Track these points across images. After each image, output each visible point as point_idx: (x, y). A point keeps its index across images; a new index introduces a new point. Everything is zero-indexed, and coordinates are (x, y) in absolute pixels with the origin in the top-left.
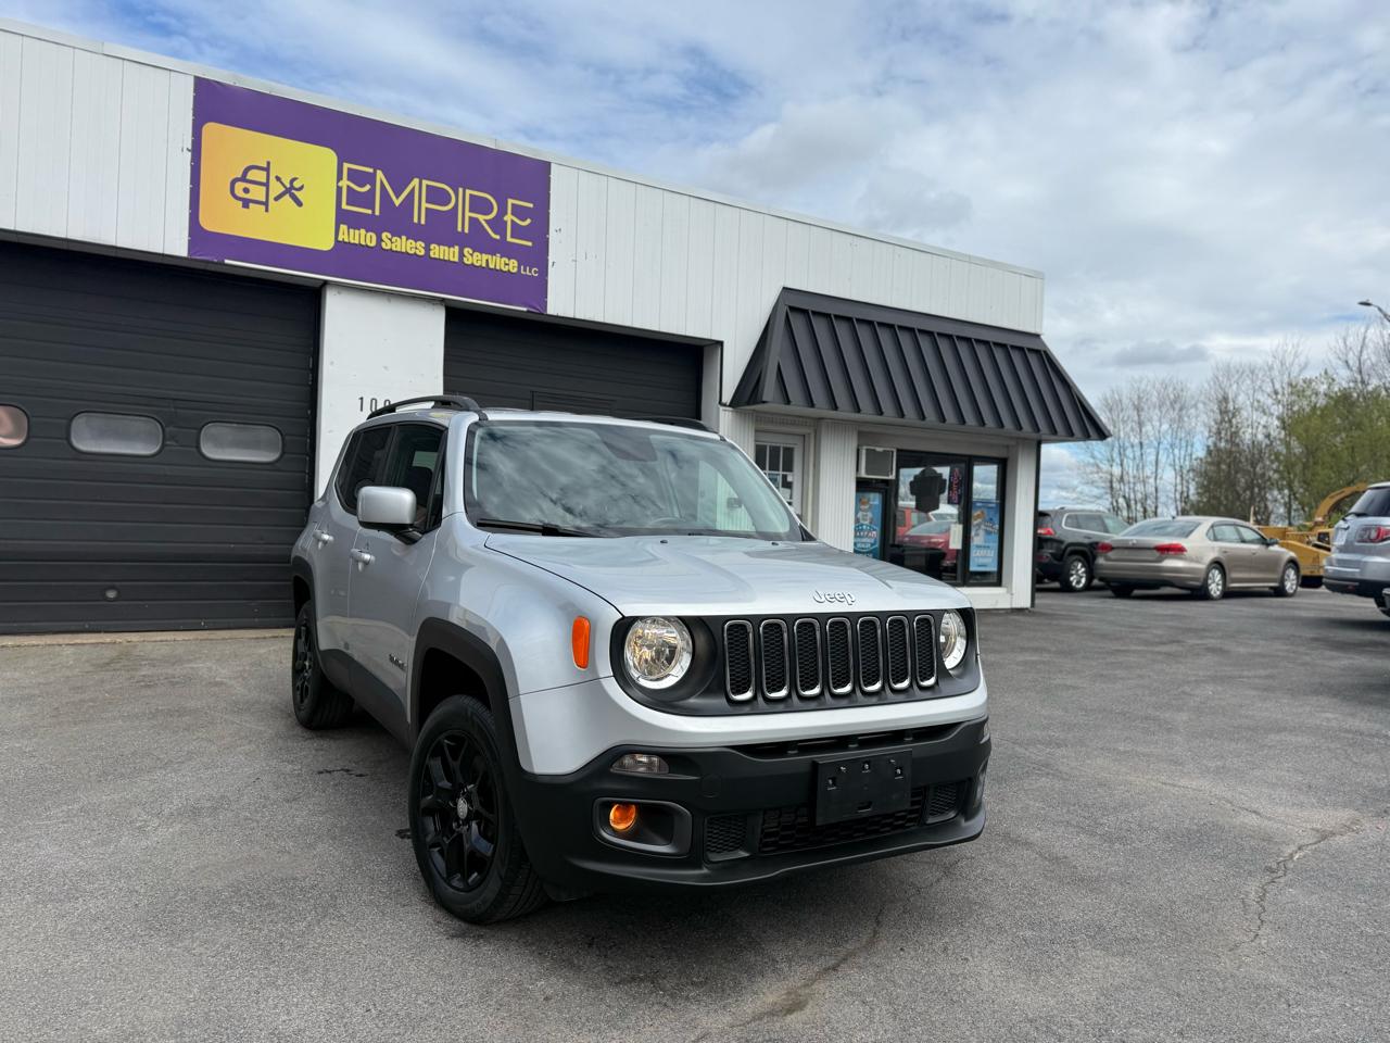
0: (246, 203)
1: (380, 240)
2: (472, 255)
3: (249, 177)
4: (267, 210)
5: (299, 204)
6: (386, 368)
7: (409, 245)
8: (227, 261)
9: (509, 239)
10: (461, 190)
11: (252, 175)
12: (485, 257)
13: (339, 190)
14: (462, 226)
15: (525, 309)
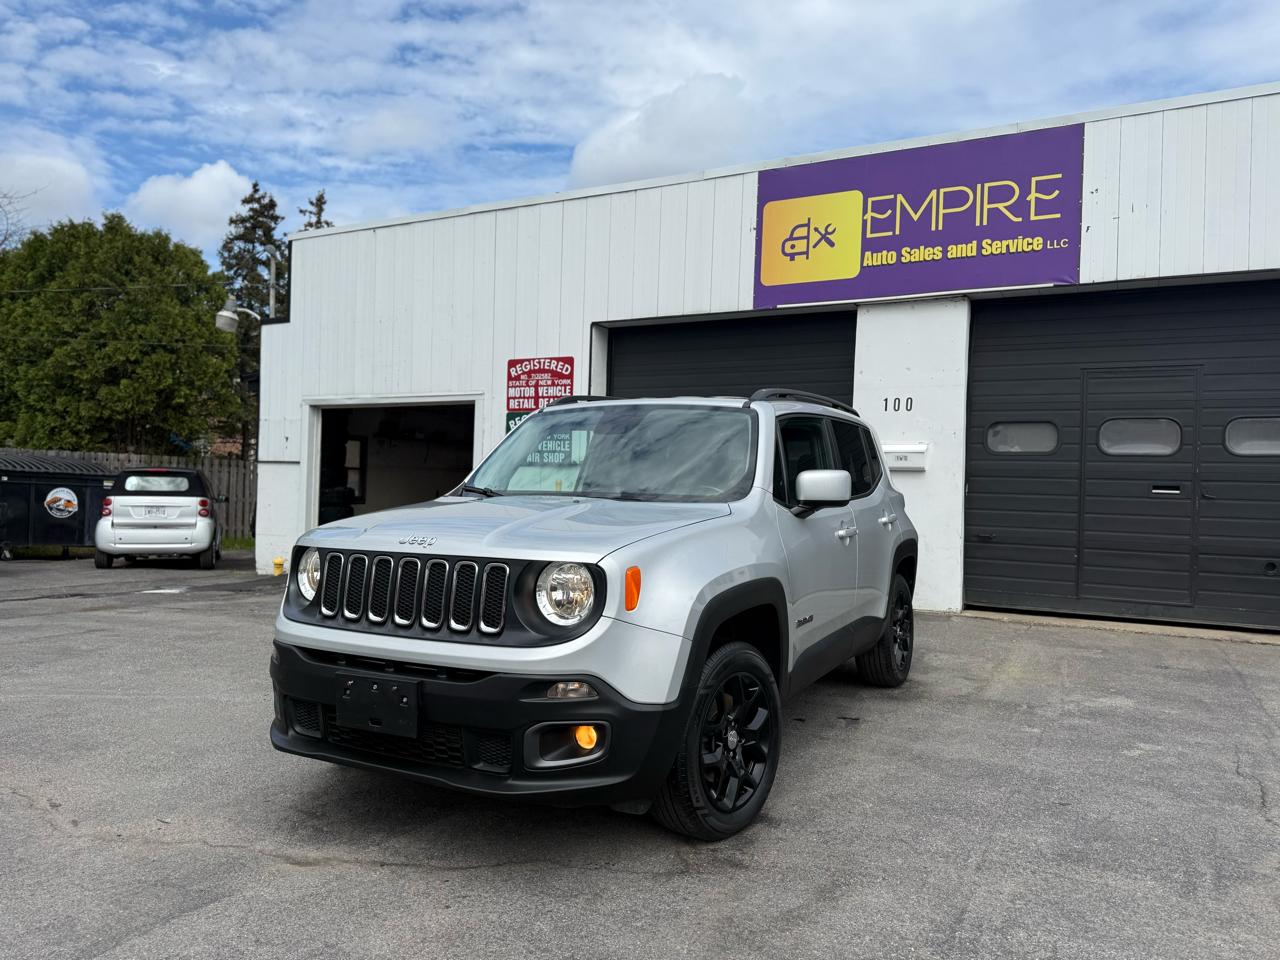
0: (792, 257)
1: (900, 255)
2: (990, 245)
3: (795, 235)
4: (807, 258)
5: (832, 244)
6: (908, 369)
7: (927, 253)
8: (779, 306)
9: (1033, 217)
10: (979, 186)
11: (798, 233)
12: (1005, 243)
13: (864, 222)
14: (981, 219)
15: (1052, 285)
